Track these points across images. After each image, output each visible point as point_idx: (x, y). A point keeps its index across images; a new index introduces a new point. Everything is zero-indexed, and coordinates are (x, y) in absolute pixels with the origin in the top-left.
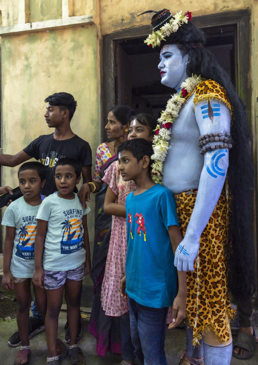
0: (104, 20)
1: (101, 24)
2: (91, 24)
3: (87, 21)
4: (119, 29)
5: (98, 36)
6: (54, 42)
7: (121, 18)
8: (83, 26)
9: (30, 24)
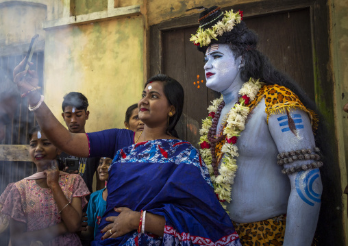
0: (151, 10)
1: (148, 14)
2: (138, 14)
3: (134, 11)
4: (168, 18)
5: (144, 27)
6: (98, 34)
7: (170, 6)
8: (129, 16)
9: (74, 17)
